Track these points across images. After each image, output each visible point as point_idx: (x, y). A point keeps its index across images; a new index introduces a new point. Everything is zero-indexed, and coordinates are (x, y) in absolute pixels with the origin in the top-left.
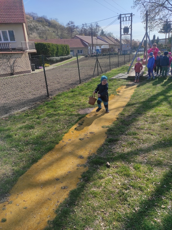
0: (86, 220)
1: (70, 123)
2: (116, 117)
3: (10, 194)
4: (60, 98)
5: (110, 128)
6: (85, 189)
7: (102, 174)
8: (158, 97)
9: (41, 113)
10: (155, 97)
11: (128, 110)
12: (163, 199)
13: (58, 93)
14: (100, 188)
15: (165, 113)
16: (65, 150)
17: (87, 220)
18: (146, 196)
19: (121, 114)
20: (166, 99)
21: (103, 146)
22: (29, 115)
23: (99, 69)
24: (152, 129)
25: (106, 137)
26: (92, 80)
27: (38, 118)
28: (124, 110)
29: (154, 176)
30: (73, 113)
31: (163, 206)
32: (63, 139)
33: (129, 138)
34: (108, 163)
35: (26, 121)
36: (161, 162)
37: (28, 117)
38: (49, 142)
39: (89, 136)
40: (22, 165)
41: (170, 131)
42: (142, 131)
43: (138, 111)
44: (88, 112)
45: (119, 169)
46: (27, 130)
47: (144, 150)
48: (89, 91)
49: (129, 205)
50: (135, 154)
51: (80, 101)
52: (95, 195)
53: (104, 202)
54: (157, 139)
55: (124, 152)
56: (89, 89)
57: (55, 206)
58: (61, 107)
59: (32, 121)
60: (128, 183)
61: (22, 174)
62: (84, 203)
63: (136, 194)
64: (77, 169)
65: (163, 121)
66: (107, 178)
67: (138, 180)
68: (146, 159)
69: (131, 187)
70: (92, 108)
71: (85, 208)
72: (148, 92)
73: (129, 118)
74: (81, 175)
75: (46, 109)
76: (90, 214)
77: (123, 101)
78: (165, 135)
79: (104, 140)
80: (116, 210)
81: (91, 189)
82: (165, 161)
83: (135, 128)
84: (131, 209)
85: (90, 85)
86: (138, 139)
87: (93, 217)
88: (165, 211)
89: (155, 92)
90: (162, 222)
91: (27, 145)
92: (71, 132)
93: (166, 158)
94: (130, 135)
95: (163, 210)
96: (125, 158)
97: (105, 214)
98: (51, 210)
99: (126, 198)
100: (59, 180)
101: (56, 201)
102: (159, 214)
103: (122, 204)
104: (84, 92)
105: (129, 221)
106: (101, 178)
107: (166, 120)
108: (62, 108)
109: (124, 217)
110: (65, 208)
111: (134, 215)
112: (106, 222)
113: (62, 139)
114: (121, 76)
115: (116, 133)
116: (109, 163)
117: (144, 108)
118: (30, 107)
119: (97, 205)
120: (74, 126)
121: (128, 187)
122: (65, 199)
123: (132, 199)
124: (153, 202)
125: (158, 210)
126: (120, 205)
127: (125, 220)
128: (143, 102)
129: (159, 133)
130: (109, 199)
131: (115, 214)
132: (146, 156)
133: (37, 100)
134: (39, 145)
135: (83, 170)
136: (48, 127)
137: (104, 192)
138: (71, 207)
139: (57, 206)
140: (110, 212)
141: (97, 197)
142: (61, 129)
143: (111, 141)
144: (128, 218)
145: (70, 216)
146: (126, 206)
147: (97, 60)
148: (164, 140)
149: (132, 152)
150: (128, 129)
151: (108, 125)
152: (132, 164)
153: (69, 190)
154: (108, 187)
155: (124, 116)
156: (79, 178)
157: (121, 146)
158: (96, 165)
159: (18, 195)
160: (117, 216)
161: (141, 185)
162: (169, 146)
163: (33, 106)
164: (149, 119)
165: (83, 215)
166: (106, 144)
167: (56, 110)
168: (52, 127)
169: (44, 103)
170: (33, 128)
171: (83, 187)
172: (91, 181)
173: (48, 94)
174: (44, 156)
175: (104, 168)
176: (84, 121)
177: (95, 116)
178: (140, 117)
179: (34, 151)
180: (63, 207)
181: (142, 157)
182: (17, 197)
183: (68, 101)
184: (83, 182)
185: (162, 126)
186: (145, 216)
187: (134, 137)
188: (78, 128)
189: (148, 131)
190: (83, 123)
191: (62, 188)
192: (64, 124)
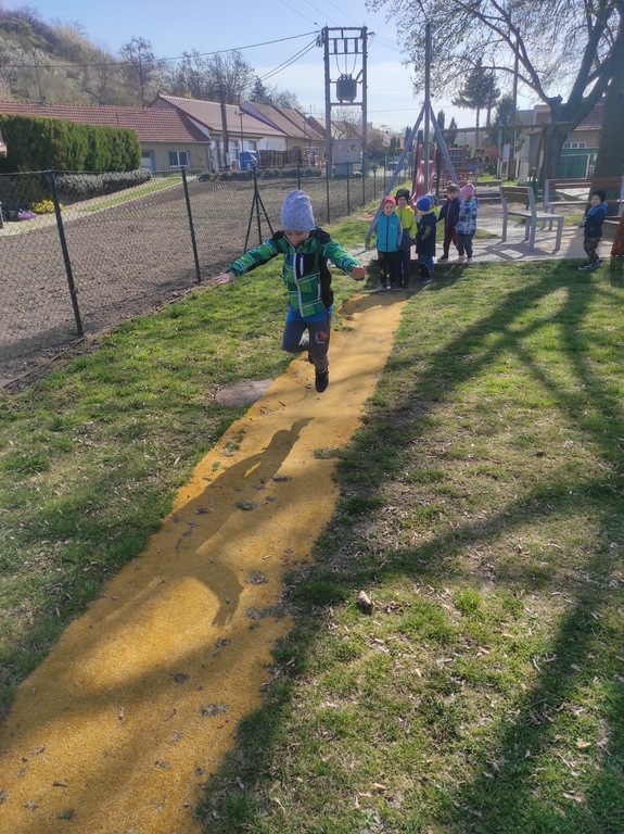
1: (189, 442)
2: (359, 414)
4: (131, 340)
5: (346, 459)
6: (296, 709)
7: (350, 643)
9: (62, 404)
11: (396, 387)
12: (575, 718)
13: (115, 319)
14: (353, 697)
15: (521, 396)
16: (191, 553)
17: (329, 832)
18: (519, 711)
19: (374, 402)
20: (511, 342)
21: (330, 528)
22: (15, 414)
23: (264, 225)
24: (492, 458)
25: (338, 493)
27: (57, 427)
28: (382, 384)
29: (530, 633)
30: (198, 399)
32: (174, 511)
33: (420, 493)
34: (363, 595)
35: (7, 442)
36: (545, 578)
37: (14, 426)
38: (119, 525)
39: (271, 494)
40: (22, 631)
41: (553, 461)
42: (461, 465)
43: (430, 390)
44: (251, 395)
45: (406, 614)
46: (20, 479)
47: (478, 537)
48: (240, 313)
49: (468, 752)
50: (450, 555)
52: (336, 727)
53: (377, 753)
54: (513, 492)
55: (412, 549)
56: (238, 307)
57: (188, 791)
58: (141, 379)
59: (35, 440)
61: (32, 669)
62: (303, 766)
63: (484, 706)
64: (252, 628)
65: (520, 424)
66: (368, 656)
67: (479, 654)
68: (491, 570)
69: (461, 680)
70: (262, 379)
71: (311, 786)
72: (450, 320)
73: (406, 415)
74: (271, 653)
75: (81, 386)
76: (333, 807)
77: (368, 352)
78: (538, 477)
79: (334, 508)
80: (425, 779)
81: (318, 705)
82: (555, 573)
83: (433, 453)
84: (478, 768)
85: (238, 289)
86: (452, 497)
87: (347, 819)
88: (591, 761)
89: (473, 320)
90: (588, 802)
91: (28, 542)
92: (200, 479)
93: (558, 561)
94: (421, 481)
95: (586, 759)
96: (421, 572)
97: (390, 799)
98: (176, 810)
99: (454, 727)
100: (186, 682)
101: (191, 768)
102: (573, 773)
103: (442, 753)
104: (218, 315)
105: (480, 814)
106: (346, 655)
107: (531, 421)
108: (145, 383)
109: (461, 803)
110: (234, 795)
111: (491, 788)
112: (397, 830)
113: (169, 509)
115: (371, 477)
116: (367, 593)
117: (447, 377)
118: (8, 381)
119: (352, 766)
120: (207, 457)
121: (453, 684)
122: (227, 756)
123: (474, 727)
124: (546, 731)
125: (570, 760)
126: (435, 758)
127: (465, 814)
128: (438, 356)
129: (517, 469)
130: (394, 739)
131: (424, 794)
133: (38, 350)
134: (82, 538)
135: (276, 630)
136: (105, 461)
137: (369, 713)
138: (256, 788)
139: (196, 791)
140: (406, 787)
141: (347, 734)
142: (160, 470)
143: (358, 508)
144: (474, 803)
145: (260, 827)
146: (457, 758)
147: (257, 196)
148: (539, 497)
149: (439, 547)
150: (409, 459)
151: (335, 447)
152: (447, 591)
153: (235, 717)
154: (379, 689)
155: (386, 408)
156: (264, 667)
157: (399, 525)
158: (319, 608)
159: (24, 760)
160: (436, 800)
161: (493, 670)
162: (558, 515)
163: (24, 374)
164: (474, 419)
165: (308, 813)
166: (343, 522)
167: (123, 390)
168: (121, 461)
169: (66, 362)
170: (44, 468)
171: (288, 700)
172: (312, 671)
173: (80, 327)
174: (107, 584)
175: (351, 616)
176: (242, 431)
177: (280, 411)
178: (442, 413)
179: (65, 564)
180: (223, 792)
181: (477, 564)
182: (23, 770)
183: (166, 352)
184: (284, 679)
185: (522, 446)
186: (532, 786)
187: (437, 488)
188: (224, 461)
189: (479, 464)
190: (240, 441)
191: (204, 712)
192: (166, 446)
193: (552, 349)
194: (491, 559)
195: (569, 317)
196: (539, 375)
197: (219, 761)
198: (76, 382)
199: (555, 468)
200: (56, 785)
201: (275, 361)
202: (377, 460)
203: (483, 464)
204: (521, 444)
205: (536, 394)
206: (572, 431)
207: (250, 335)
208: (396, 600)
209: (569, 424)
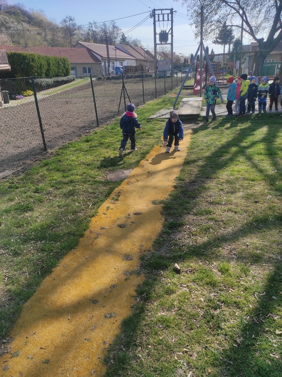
0: (161, 370)
1: (96, 197)
2: (172, 184)
3: (11, 337)
4: (68, 152)
5: (167, 205)
6: (147, 315)
7: (170, 286)
8: (230, 149)
9: (39, 181)
10: (224, 149)
11: (189, 172)
12: (275, 320)
13: (61, 143)
14: (173, 310)
15: (247, 176)
16: (98, 246)
17: (164, 369)
18: (249, 317)
19: (179, 179)
20: (242, 151)
21: (160, 235)
22: (18, 185)
23: (127, 100)
24: (234, 204)
25: (163, 219)
26: (117, 120)
27: (37, 191)
28: (182, 171)
29: (253, 283)
30: (98, 179)
32: (90, 228)
33: (201, 220)
34: (176, 265)
35: (14, 198)
36: (260, 258)
37: (18, 190)
38: (65, 234)
39: (133, 220)
40: (24, 281)
41: (263, 205)
42: (219, 206)
43: (204, 173)
44: (123, 176)
45: (196, 274)
46: (21, 214)
47: (228, 239)
48: (117, 140)
49: (226, 335)
50: (216, 247)
51: (105, 157)
52: (166, 324)
53: (184, 335)
54: (244, 219)
55: (198, 245)
56: (116, 137)
57: (100, 352)
58: (73, 169)
59: (27, 196)
61: (29, 298)
62: (151, 341)
63: (232, 315)
64: (126, 280)
65: (247, 188)
66: (179, 292)
67: (230, 292)
68: (235, 254)
69: (222, 303)
70: (127, 169)
71: (155, 349)
72: (213, 142)
73: (194, 185)
74: (135, 291)
75: (47, 173)
76: (165, 359)
77: (176, 158)
78: (255, 212)
79: (162, 226)
80: (206, 347)
81: (157, 314)
82: (264, 256)
83: (207, 202)
84: (231, 342)
85: (116, 129)
86: (216, 221)
87: (172, 364)
89: (224, 140)
91: (25, 242)
92: (101, 214)
93: (265, 250)
94: (201, 214)
95: (280, 339)
96: (202, 255)
97: (191, 356)
98: (95, 360)
99: (219, 324)
100: (97, 303)
101: (101, 342)
102: (274, 345)
103: (214, 335)
104: (107, 141)
105: (232, 363)
106: (169, 292)
107: (252, 187)
108: (75, 171)
109: (223, 358)
110: (121, 353)
112: (194, 370)
113: (88, 227)
114: (165, 114)
115: (178, 213)
116: (178, 264)
117: (212, 167)
118: (14, 171)
119: (173, 341)
120: (104, 204)
121: (218, 305)
122: (117, 336)
123: (228, 324)
124: (262, 326)
125: (272, 339)
126: (211, 338)
127: (225, 362)
128: (208, 158)
129: (246, 208)
130: (192, 329)
131: (206, 353)
133: (27, 157)
134: (49, 240)
135: (137, 280)
136: (58, 206)
137: (180, 317)
138: (130, 350)
139: (103, 351)
140: (198, 350)
141: (171, 327)
142: (83, 210)
143: (173, 227)
144: (229, 357)
145: (133, 367)
146: (221, 338)
147: (124, 86)
148: (256, 221)
149: (211, 244)
150: (196, 204)
151: (162, 199)
152: (215, 263)
153: (120, 319)
154: (185, 307)
155: (185, 182)
156: (132, 297)
157: (191, 234)
158: (156, 271)
159: (27, 338)
160: (212, 356)
161: (236, 299)
162: (265, 230)
163: (21, 168)
164: (225, 186)
165: (154, 361)
166: (166, 233)
167: (65, 175)
168: (66, 206)
169: (39, 162)
170: (31, 210)
171: (144, 311)
172: (154, 299)
173: (45, 147)
174: (61, 260)
175: (171, 275)
176: (120, 193)
177: (136, 183)
178: (211, 184)
179: (42, 252)
180: (115, 352)
181: (228, 252)
182: (26, 342)
183: (84, 157)
184: (142, 302)
185: (248, 198)
186: (255, 351)
187: (209, 217)
188: (112, 206)
189: (228, 206)
190: (118, 197)
191: (106, 317)
192: (85, 199)
193: (261, 154)
194: (234, 249)
195: (269, 140)
196: (255, 166)
197: (113, 338)
198: (44, 171)
199: (263, 208)
200: (41, 348)
201: (134, 161)
202: (181, 205)
203: (230, 206)
204: (247, 197)
205: (254, 174)
206: (271, 191)
208: (191, 267)
209: (270, 188)
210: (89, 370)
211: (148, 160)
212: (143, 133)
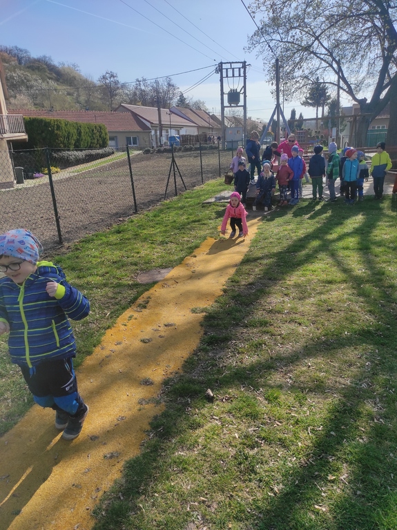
0: (166, 524)
1: (116, 304)
2: (222, 287)
4: (90, 246)
5: (210, 313)
6: (160, 455)
7: (197, 419)
8: (309, 243)
10: (301, 243)
11: (247, 271)
12: (329, 462)
13: (83, 235)
14: (195, 449)
15: (323, 277)
16: (109, 367)
17: (169, 524)
18: (295, 458)
19: (232, 281)
20: (325, 247)
21: (195, 353)
23: (178, 179)
24: (300, 312)
25: (202, 333)
26: (163, 205)
28: (238, 273)
29: (308, 414)
30: (125, 281)
31: (330, 477)
32: (102, 343)
33: (253, 333)
34: (209, 391)
36: (322, 382)
39: (163, 334)
40: (4, 410)
41: (337, 314)
42: (280, 315)
43: (268, 273)
44: (159, 277)
45: (234, 402)
47: (284, 358)
48: (158, 230)
49: (260, 481)
50: (266, 369)
51: (138, 253)
52: (183, 466)
53: (205, 481)
54: (310, 332)
55: (244, 366)
56: (158, 226)
57: (90, 501)
58: (94, 268)
60: (254, 434)
61: (6, 431)
62: (160, 487)
63: (274, 456)
64: (140, 410)
65: (321, 293)
66: (208, 426)
67: (275, 425)
68: (290, 378)
69: (262, 440)
70: (166, 268)
71: (162, 498)
72: (286, 233)
73: (251, 288)
74: (149, 424)
76: (174, 510)
77: (234, 253)
78: (326, 323)
79: (198, 341)
80: (232, 496)
81: (174, 453)
82: (329, 379)
83: (264, 310)
84: (265, 490)
85: (159, 216)
86: (272, 335)
87: (181, 517)
88: (335, 488)
89: (301, 233)
90: (330, 511)
92: (120, 325)
93: (332, 373)
94: (254, 326)
95: (332, 486)
96: (246, 378)
97: (209, 506)
98: (82, 511)
99: (253, 467)
100: (96, 440)
101: (94, 488)
102: (323, 494)
103: (244, 481)
104: (145, 232)
105: (262, 516)
106: (195, 426)
107: (327, 291)
108: (95, 271)
109: (251, 510)
110: (117, 503)
111: (270, 501)
112: (211, 525)
113: (99, 342)
115: (224, 324)
116: (212, 391)
117: (279, 266)
119: (189, 487)
120: (126, 312)
121: (257, 442)
122: (115, 482)
123: (266, 467)
124: (310, 470)
125: (322, 486)
126: (240, 484)
127: (253, 516)
128: (278, 255)
129: (314, 319)
130: (216, 473)
131: (230, 504)
132: (291, 371)
135: (154, 411)
137: (204, 458)
138: (130, 499)
139: (95, 501)
140: (220, 500)
141: (189, 470)
142: (97, 320)
143: (213, 342)
144: (259, 509)
145: (129, 520)
146: (253, 484)
147: (173, 161)
148: (325, 335)
149: (260, 364)
150: (249, 313)
151: (205, 307)
152: (261, 389)
153: (124, 460)
154: (212, 445)
155: (239, 284)
156: (144, 432)
157: (237, 351)
158: (182, 399)
160: (236, 507)
161: (282, 435)
164: (292, 290)
165: (159, 513)
166: (204, 350)
167: (81, 274)
171: (156, 451)
172: (173, 435)
173: (60, 238)
175: (201, 403)
176: (149, 298)
177: (175, 285)
178: (273, 287)
180: (110, 501)
181: (282, 374)
183: (110, 253)
184: (155, 439)
185: (319, 305)
186: (296, 501)
187: (263, 330)
188: (136, 315)
189: (291, 316)
190: (147, 303)
191: (105, 456)
192: (102, 306)
195: (363, 232)
196: (339, 264)
197: (110, 484)
199: (338, 318)
201: (176, 258)
205: (339, 275)
206: (352, 297)
207: (162, 243)
208: (229, 394)
209: (351, 293)
210: (71, 524)
211: (195, 257)
212: (194, 221)
